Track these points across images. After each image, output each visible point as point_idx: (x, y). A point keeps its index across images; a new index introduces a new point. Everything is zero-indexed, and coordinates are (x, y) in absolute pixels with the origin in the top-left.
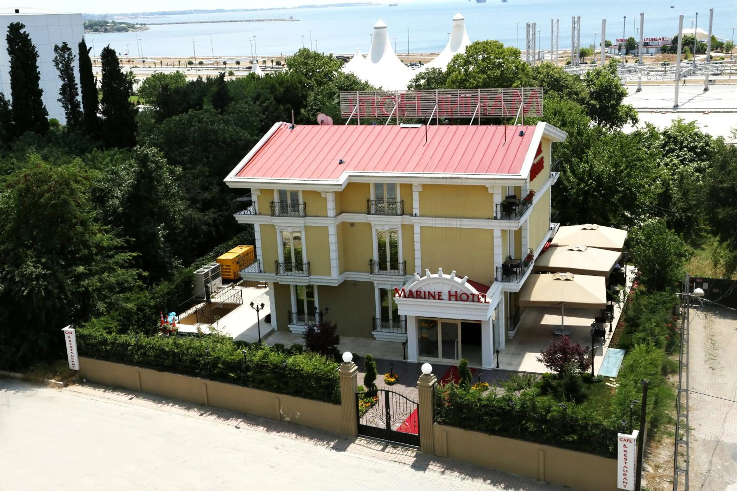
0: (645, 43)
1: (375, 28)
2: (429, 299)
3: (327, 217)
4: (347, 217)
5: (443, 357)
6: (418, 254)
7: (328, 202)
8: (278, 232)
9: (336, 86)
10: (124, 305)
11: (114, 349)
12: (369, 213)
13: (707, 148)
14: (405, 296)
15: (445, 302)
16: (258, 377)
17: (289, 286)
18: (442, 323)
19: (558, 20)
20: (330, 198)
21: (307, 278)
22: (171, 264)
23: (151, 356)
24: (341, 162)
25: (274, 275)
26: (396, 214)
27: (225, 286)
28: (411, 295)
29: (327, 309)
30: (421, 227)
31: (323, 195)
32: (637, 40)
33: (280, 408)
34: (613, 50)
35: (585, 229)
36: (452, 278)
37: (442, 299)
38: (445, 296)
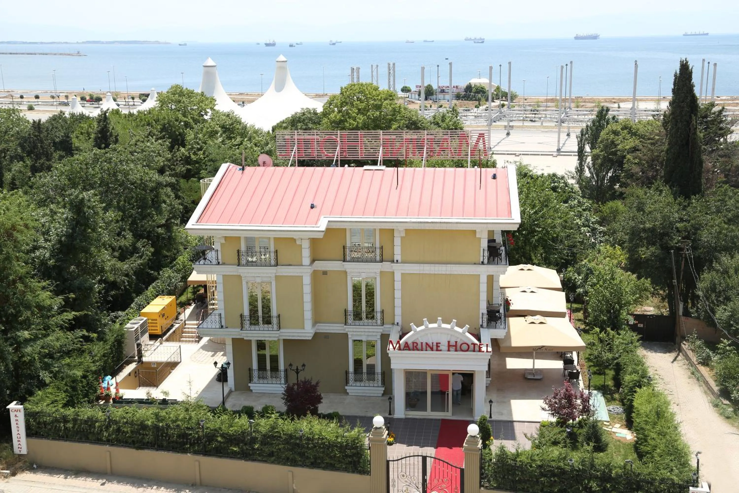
0: (442, 90)
1: (205, 66)
2: (426, 350)
3: (302, 265)
4: (320, 265)
5: (432, 410)
6: (398, 302)
7: (303, 250)
8: (244, 283)
9: (218, 124)
10: (71, 373)
11: (77, 426)
12: (344, 261)
13: (567, 188)
14: (400, 349)
15: (444, 354)
16: (267, 449)
17: (250, 341)
18: (431, 374)
19: (377, 66)
20: (306, 245)
21: (278, 332)
22: (99, 320)
23: (127, 432)
24: (312, 207)
25: (239, 330)
26: (376, 261)
27: (152, 342)
28: (407, 347)
29: (304, 365)
30: (402, 274)
31: (298, 243)
32: (435, 87)
33: (293, 483)
34: (413, 95)
35: (522, 269)
36: (452, 328)
37: (441, 350)
38: (444, 347)
